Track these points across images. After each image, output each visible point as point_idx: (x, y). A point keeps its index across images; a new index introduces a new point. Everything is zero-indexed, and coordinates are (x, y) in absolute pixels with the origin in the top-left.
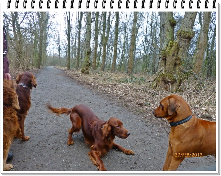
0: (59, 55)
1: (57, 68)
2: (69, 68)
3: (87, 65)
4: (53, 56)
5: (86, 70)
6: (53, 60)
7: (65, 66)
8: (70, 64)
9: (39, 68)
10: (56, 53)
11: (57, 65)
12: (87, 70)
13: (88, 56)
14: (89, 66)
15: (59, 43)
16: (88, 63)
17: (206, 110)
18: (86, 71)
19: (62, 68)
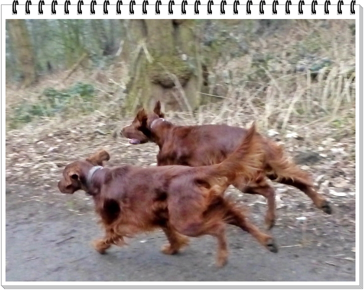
17: (299, 138)
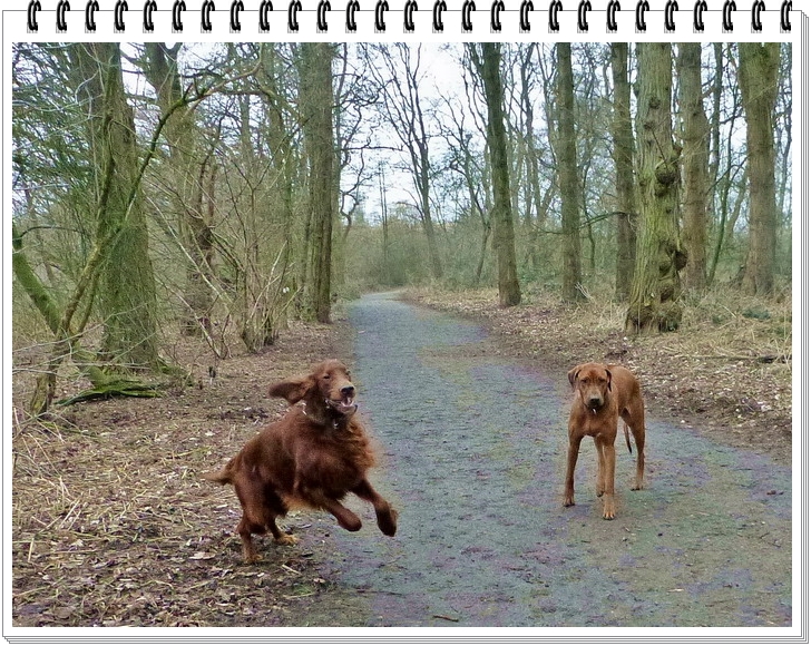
0: (426, 211)
1: (428, 301)
2: (513, 297)
3: (664, 270)
4: (385, 224)
5: (657, 303)
6: (385, 248)
7: (475, 284)
8: (512, 265)
9: (323, 318)
10: (405, 197)
11: (418, 282)
12: (670, 304)
13: (666, 203)
14: (675, 275)
15: (417, 125)
16: (671, 250)
18: (661, 310)
19: (464, 301)
